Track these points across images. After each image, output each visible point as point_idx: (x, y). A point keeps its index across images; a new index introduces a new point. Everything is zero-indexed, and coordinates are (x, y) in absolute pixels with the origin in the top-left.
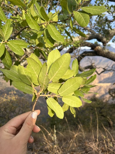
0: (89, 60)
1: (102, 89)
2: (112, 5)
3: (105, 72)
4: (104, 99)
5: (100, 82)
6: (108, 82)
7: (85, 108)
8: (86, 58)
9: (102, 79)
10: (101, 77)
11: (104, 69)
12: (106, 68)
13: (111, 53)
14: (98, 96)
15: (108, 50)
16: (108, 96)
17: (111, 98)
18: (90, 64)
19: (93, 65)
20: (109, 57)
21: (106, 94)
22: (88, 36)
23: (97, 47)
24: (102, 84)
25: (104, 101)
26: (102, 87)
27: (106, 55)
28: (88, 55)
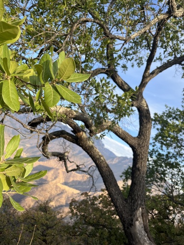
0: (63, 145)
1: (64, 196)
2: (117, 95)
3: (78, 171)
4: (59, 213)
5: (66, 184)
6: (77, 189)
7: (22, 219)
8: (61, 140)
9: (71, 179)
10: (70, 176)
11: (77, 166)
12: (80, 167)
13: (95, 149)
14: (53, 204)
15: (93, 143)
16: (67, 210)
17: (71, 214)
18: (62, 151)
19: (66, 154)
20: (90, 153)
21: (66, 205)
22: (75, 113)
23: (81, 133)
24: (67, 188)
25: (58, 216)
26: (66, 192)
27: (88, 148)
28: (65, 138)
